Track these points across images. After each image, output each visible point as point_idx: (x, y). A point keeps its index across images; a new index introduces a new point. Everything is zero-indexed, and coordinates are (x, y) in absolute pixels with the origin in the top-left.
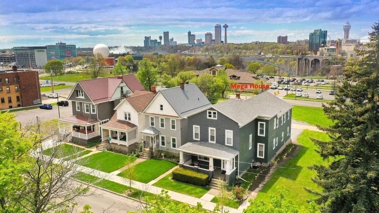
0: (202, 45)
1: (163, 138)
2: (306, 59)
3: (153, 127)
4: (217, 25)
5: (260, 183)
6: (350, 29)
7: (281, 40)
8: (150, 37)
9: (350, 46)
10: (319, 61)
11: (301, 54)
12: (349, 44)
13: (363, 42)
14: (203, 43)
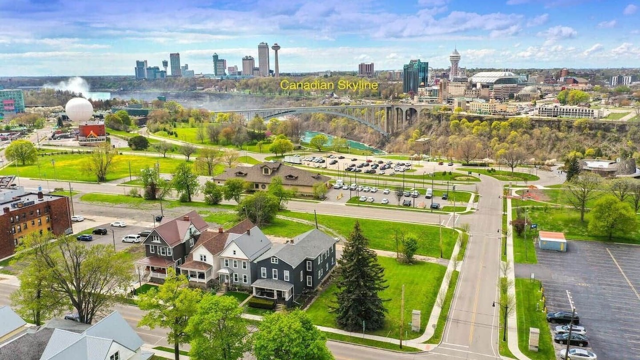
0: (238, 76)
1: (236, 275)
2: (397, 109)
3: (228, 268)
4: (262, 44)
5: (308, 304)
6: (458, 60)
7: (364, 70)
8: (146, 61)
9: (460, 86)
10: (416, 111)
11: (393, 98)
12: (459, 85)
13: (477, 81)
14: (240, 73)
